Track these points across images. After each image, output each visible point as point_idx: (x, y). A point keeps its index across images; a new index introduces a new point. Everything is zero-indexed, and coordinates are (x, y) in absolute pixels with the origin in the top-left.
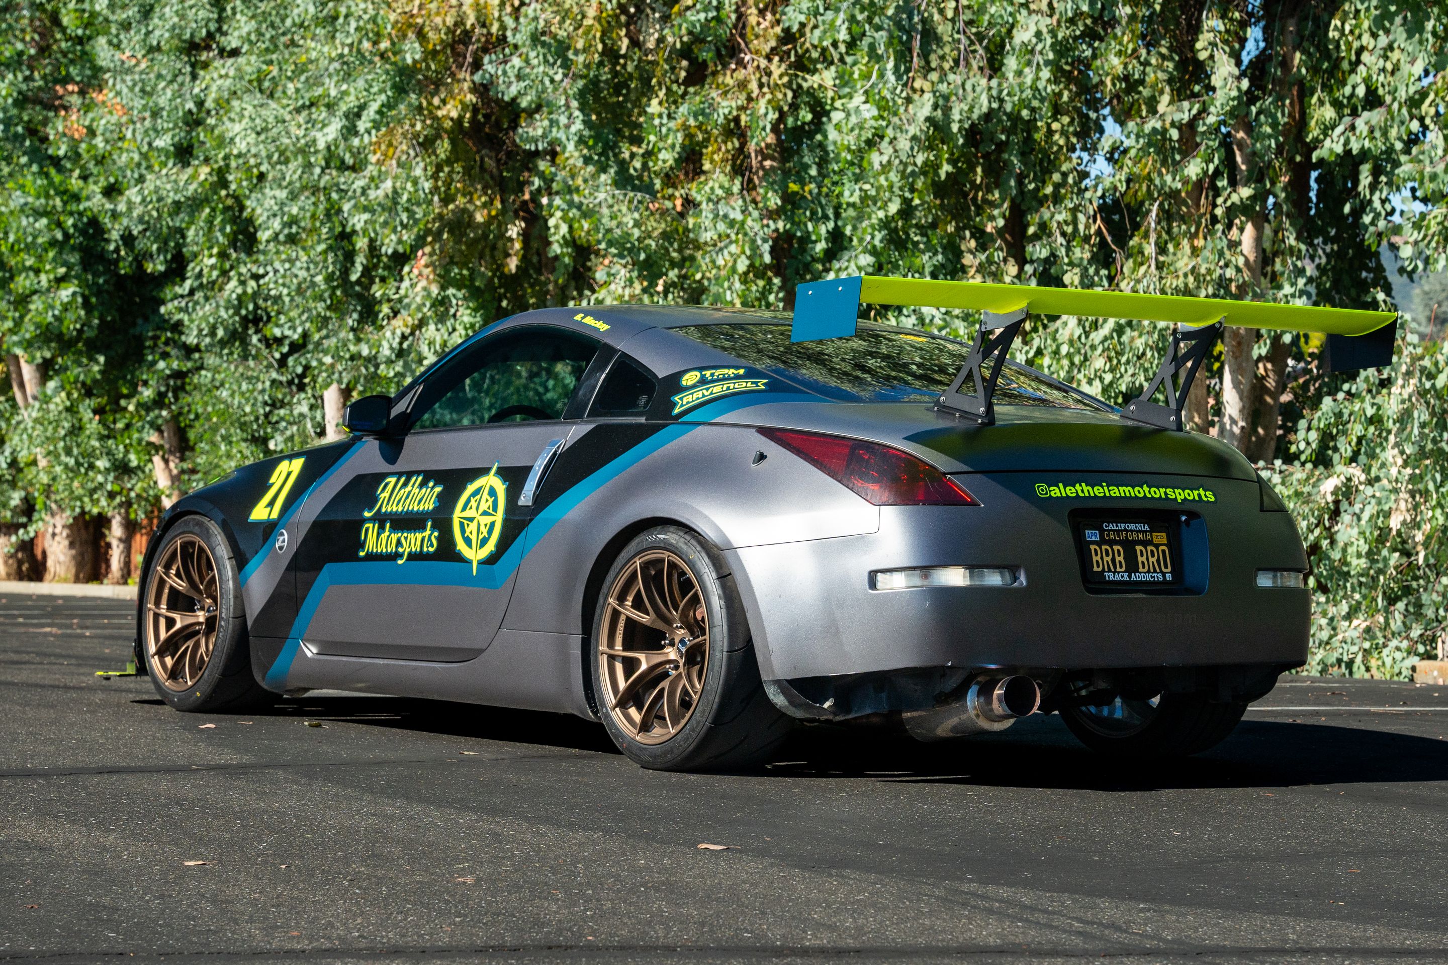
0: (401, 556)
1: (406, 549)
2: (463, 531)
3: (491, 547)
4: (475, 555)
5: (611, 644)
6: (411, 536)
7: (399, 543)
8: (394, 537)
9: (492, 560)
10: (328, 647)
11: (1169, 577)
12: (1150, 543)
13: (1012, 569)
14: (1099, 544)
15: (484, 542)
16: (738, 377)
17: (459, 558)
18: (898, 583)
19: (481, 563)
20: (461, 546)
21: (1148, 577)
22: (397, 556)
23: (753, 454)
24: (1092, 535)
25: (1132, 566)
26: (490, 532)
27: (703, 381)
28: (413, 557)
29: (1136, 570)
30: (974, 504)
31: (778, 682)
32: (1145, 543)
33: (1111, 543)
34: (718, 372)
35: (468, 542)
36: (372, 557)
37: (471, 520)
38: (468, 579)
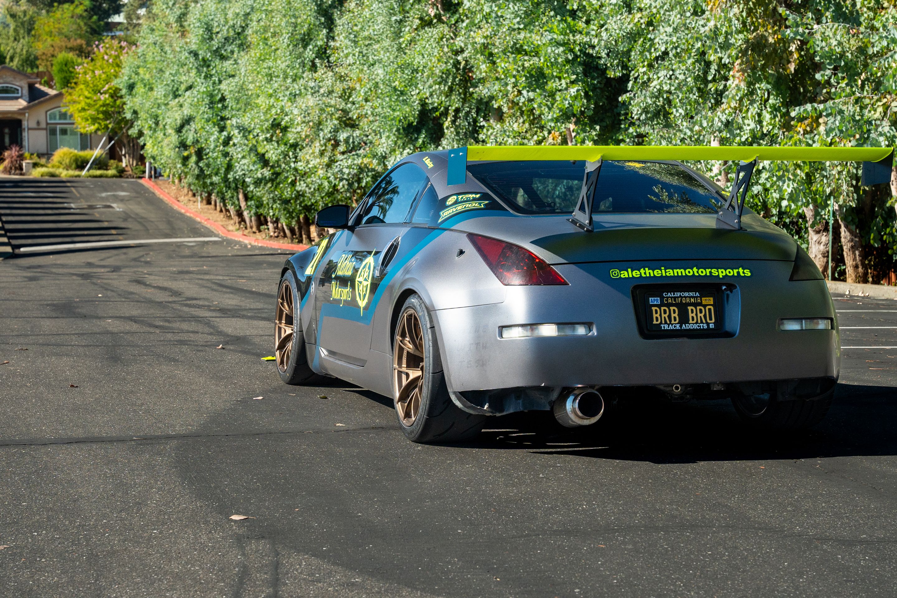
1: (343, 298)
2: (359, 289)
3: (366, 299)
4: (361, 304)
5: (400, 364)
6: (344, 290)
7: (341, 294)
8: (340, 290)
9: (367, 307)
10: (331, 353)
11: (712, 326)
12: (700, 304)
13: (589, 325)
14: (659, 306)
15: (365, 296)
16: (474, 199)
17: (356, 305)
18: (516, 334)
20: (358, 298)
21: (696, 327)
22: (341, 301)
23: (457, 251)
24: (654, 300)
25: (684, 318)
26: (366, 291)
27: (456, 203)
28: (345, 303)
29: (687, 322)
30: (565, 284)
31: (455, 393)
32: (695, 305)
33: (669, 305)
34: (465, 197)
35: (360, 296)
36: (335, 302)
37: (361, 283)
38: (359, 318)
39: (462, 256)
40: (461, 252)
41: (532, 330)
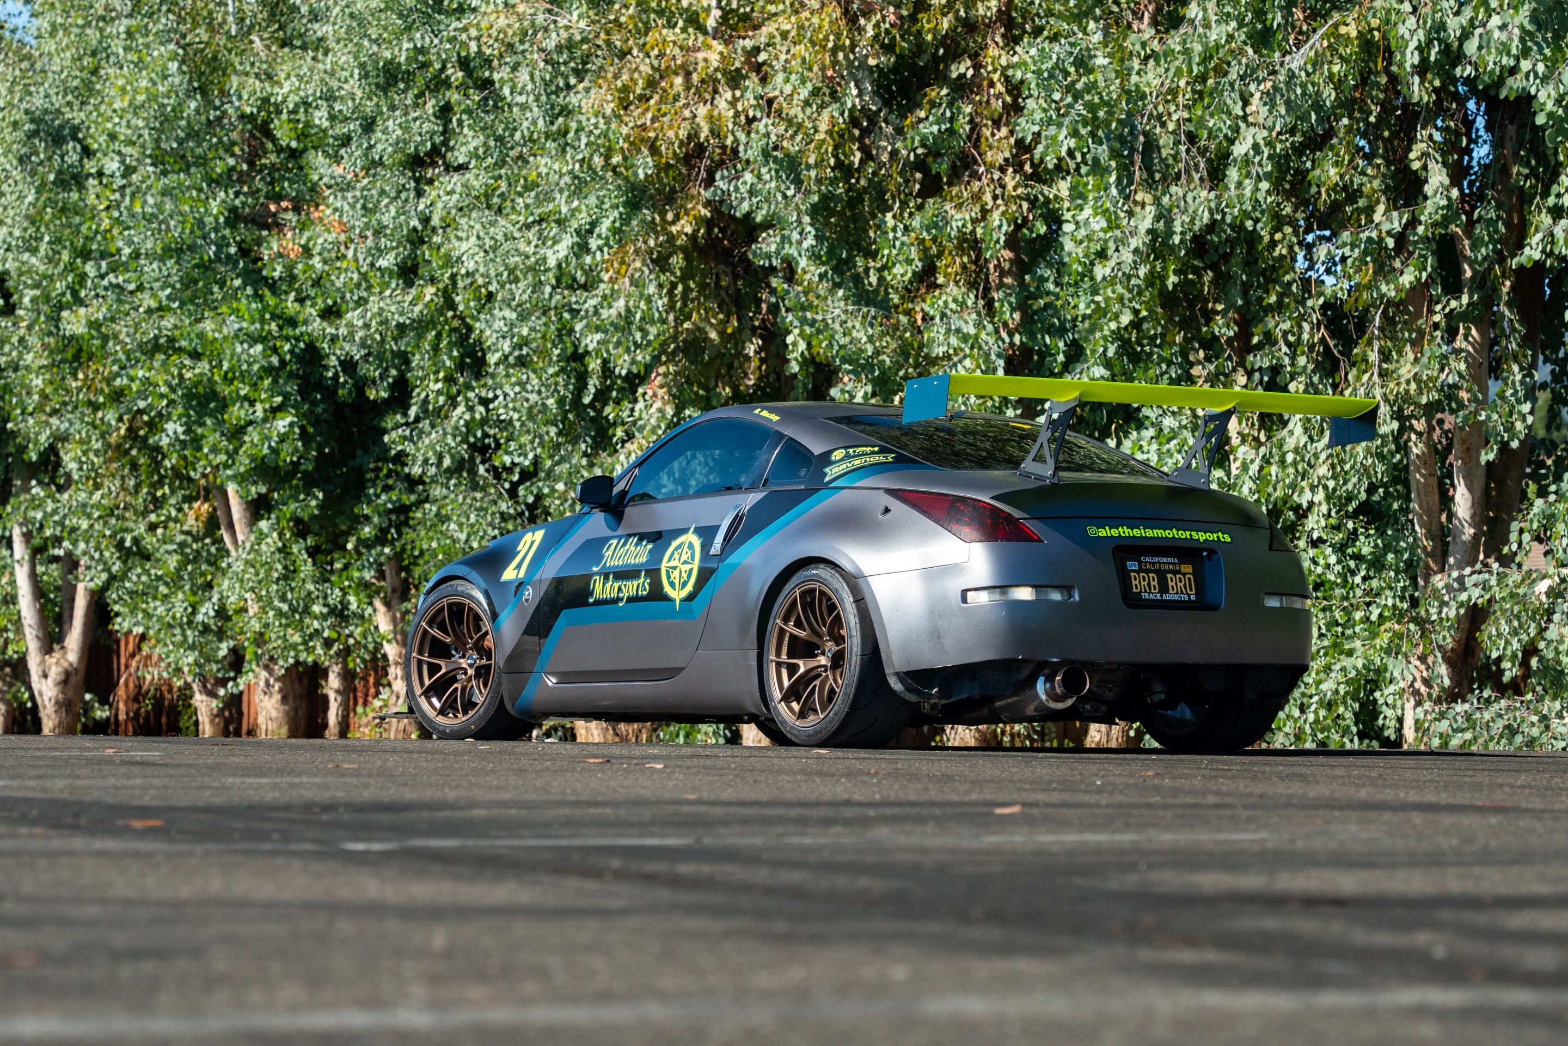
0: (620, 599)
1: (625, 594)
2: (669, 577)
3: (689, 588)
4: (677, 595)
5: (778, 654)
6: (629, 583)
7: (620, 589)
8: (616, 585)
9: (690, 598)
10: (565, 677)
11: (1193, 597)
12: (1179, 572)
13: (1066, 589)
14: (1138, 572)
15: (684, 584)
16: (873, 453)
17: (666, 598)
18: (983, 598)
19: (683, 600)
20: (667, 589)
21: (1176, 597)
22: (619, 599)
23: (882, 509)
24: (1132, 565)
25: (1164, 588)
26: (689, 576)
27: (848, 456)
28: (631, 600)
29: (1167, 592)
30: (1040, 540)
31: (897, 674)
32: (1175, 572)
33: (1148, 571)
34: (859, 450)
35: (672, 585)
36: (599, 602)
37: (675, 568)
38: (672, 613)
39: (889, 515)
40: (887, 510)
41: (1004, 593)
